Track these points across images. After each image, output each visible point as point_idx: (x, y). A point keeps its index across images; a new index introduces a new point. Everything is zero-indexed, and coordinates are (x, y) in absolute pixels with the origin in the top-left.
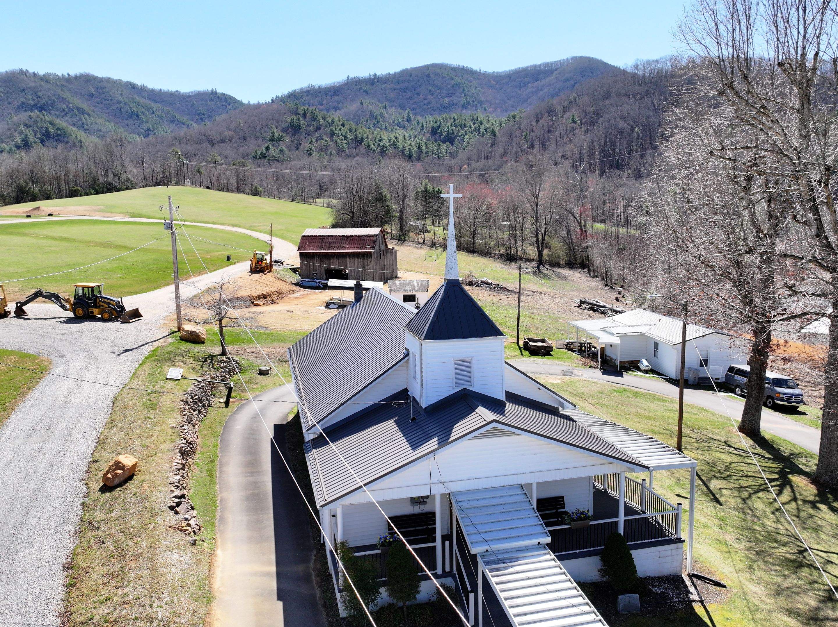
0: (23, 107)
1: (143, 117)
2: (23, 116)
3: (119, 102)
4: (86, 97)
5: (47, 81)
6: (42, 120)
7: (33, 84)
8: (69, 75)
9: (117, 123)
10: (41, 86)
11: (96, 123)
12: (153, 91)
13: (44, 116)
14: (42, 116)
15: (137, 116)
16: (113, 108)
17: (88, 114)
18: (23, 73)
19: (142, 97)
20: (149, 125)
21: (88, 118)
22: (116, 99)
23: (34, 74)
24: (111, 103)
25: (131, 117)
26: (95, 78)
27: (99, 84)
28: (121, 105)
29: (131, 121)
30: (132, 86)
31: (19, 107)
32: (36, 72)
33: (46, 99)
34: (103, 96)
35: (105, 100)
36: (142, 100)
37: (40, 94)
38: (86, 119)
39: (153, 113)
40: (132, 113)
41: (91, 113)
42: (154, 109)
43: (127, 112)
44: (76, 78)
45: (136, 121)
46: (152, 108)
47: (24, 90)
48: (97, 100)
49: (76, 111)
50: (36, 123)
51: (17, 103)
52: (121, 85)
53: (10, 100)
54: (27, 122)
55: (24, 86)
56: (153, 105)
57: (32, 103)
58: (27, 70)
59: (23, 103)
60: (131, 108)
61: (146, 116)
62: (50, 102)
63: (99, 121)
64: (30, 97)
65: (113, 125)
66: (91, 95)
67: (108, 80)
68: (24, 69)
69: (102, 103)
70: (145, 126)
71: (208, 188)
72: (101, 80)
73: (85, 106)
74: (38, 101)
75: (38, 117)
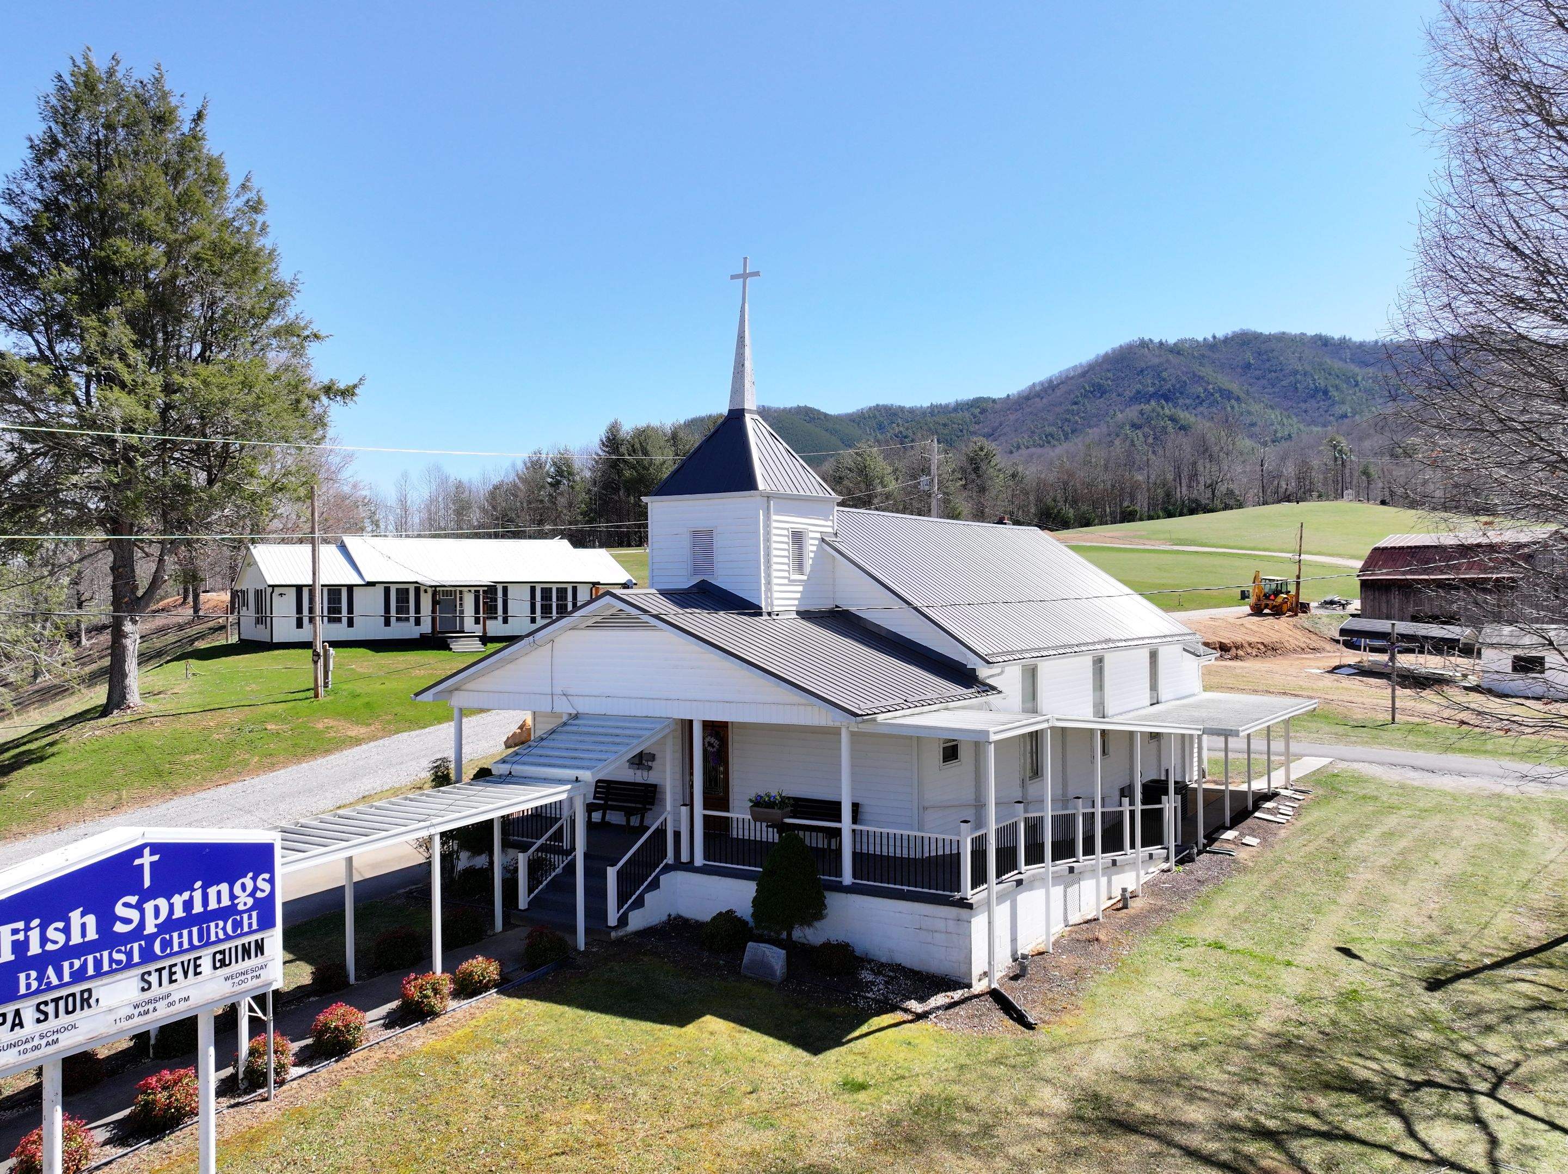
0: (1139, 397)
1: (1336, 394)
2: (1132, 413)
3: (1295, 372)
4: (1239, 370)
5: (1178, 353)
6: (1158, 415)
7: (1156, 361)
8: (1214, 337)
9: (1287, 410)
10: (1168, 361)
11: (1249, 413)
12: (1361, 345)
13: (1163, 408)
14: (1159, 409)
15: (1326, 392)
16: (1284, 383)
17: (1238, 399)
18: (1144, 344)
19: (1341, 359)
20: (1347, 408)
21: (1236, 405)
22: (1291, 367)
23: (1161, 343)
24: (1281, 376)
25: (1313, 396)
26: (1257, 337)
27: (1263, 347)
28: (1299, 377)
29: (1312, 404)
30: (1323, 342)
31: (1131, 399)
32: (1164, 341)
33: (1173, 381)
34: (1268, 365)
35: (1270, 372)
36: (1337, 365)
37: (1165, 374)
38: (1232, 407)
39: (1357, 385)
40: (1317, 390)
41: (1242, 395)
42: (1359, 378)
43: (1306, 388)
44: (1226, 340)
45: (1322, 403)
46: (1354, 376)
47: (1142, 371)
48: (1257, 372)
49: (1217, 395)
50: (1149, 420)
51: (1128, 394)
52: (1304, 344)
53: (1120, 390)
54: (1136, 421)
55: (1143, 365)
56: (1357, 370)
57: (1151, 389)
58: (1151, 340)
59: (1138, 392)
60: (1314, 380)
61: (1342, 392)
62: (1178, 386)
63: (1256, 407)
64: (1149, 382)
65: (1278, 413)
66: (1248, 366)
67: (1282, 338)
68: (1146, 338)
69: (1264, 377)
70: (1339, 410)
71: (1383, 503)
72: (1269, 338)
73: (1234, 387)
74: (1161, 386)
75: (1153, 410)
